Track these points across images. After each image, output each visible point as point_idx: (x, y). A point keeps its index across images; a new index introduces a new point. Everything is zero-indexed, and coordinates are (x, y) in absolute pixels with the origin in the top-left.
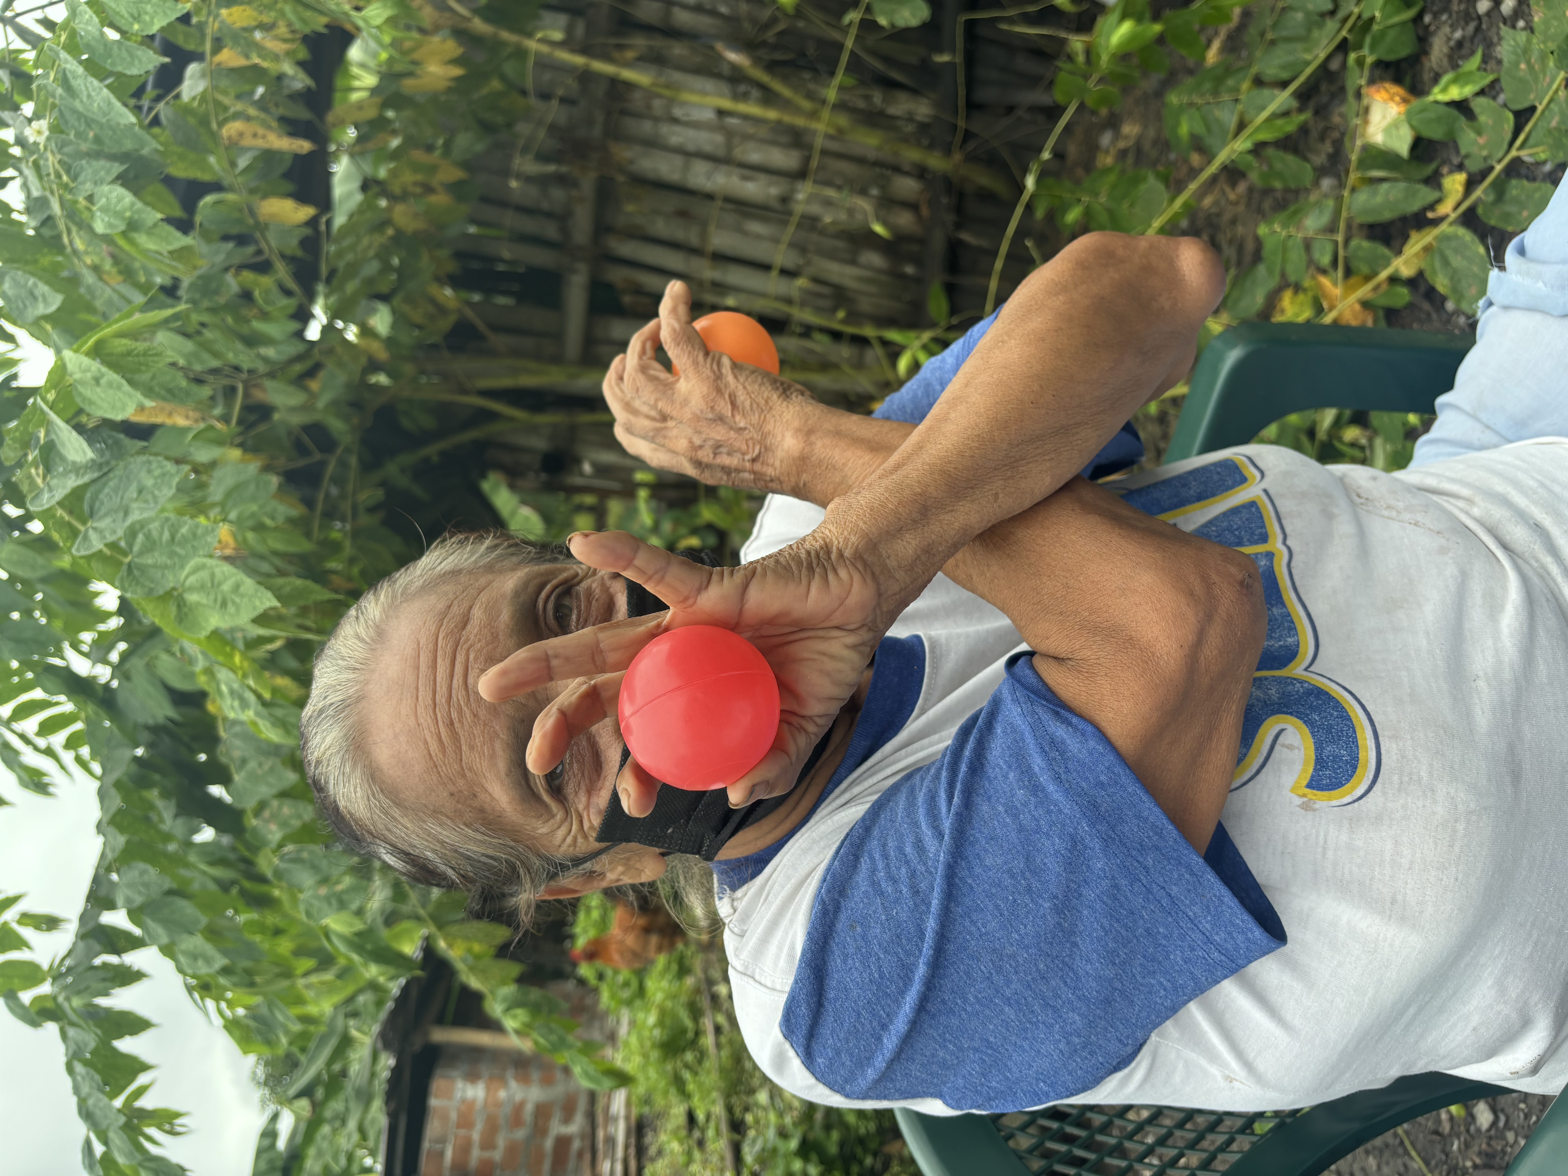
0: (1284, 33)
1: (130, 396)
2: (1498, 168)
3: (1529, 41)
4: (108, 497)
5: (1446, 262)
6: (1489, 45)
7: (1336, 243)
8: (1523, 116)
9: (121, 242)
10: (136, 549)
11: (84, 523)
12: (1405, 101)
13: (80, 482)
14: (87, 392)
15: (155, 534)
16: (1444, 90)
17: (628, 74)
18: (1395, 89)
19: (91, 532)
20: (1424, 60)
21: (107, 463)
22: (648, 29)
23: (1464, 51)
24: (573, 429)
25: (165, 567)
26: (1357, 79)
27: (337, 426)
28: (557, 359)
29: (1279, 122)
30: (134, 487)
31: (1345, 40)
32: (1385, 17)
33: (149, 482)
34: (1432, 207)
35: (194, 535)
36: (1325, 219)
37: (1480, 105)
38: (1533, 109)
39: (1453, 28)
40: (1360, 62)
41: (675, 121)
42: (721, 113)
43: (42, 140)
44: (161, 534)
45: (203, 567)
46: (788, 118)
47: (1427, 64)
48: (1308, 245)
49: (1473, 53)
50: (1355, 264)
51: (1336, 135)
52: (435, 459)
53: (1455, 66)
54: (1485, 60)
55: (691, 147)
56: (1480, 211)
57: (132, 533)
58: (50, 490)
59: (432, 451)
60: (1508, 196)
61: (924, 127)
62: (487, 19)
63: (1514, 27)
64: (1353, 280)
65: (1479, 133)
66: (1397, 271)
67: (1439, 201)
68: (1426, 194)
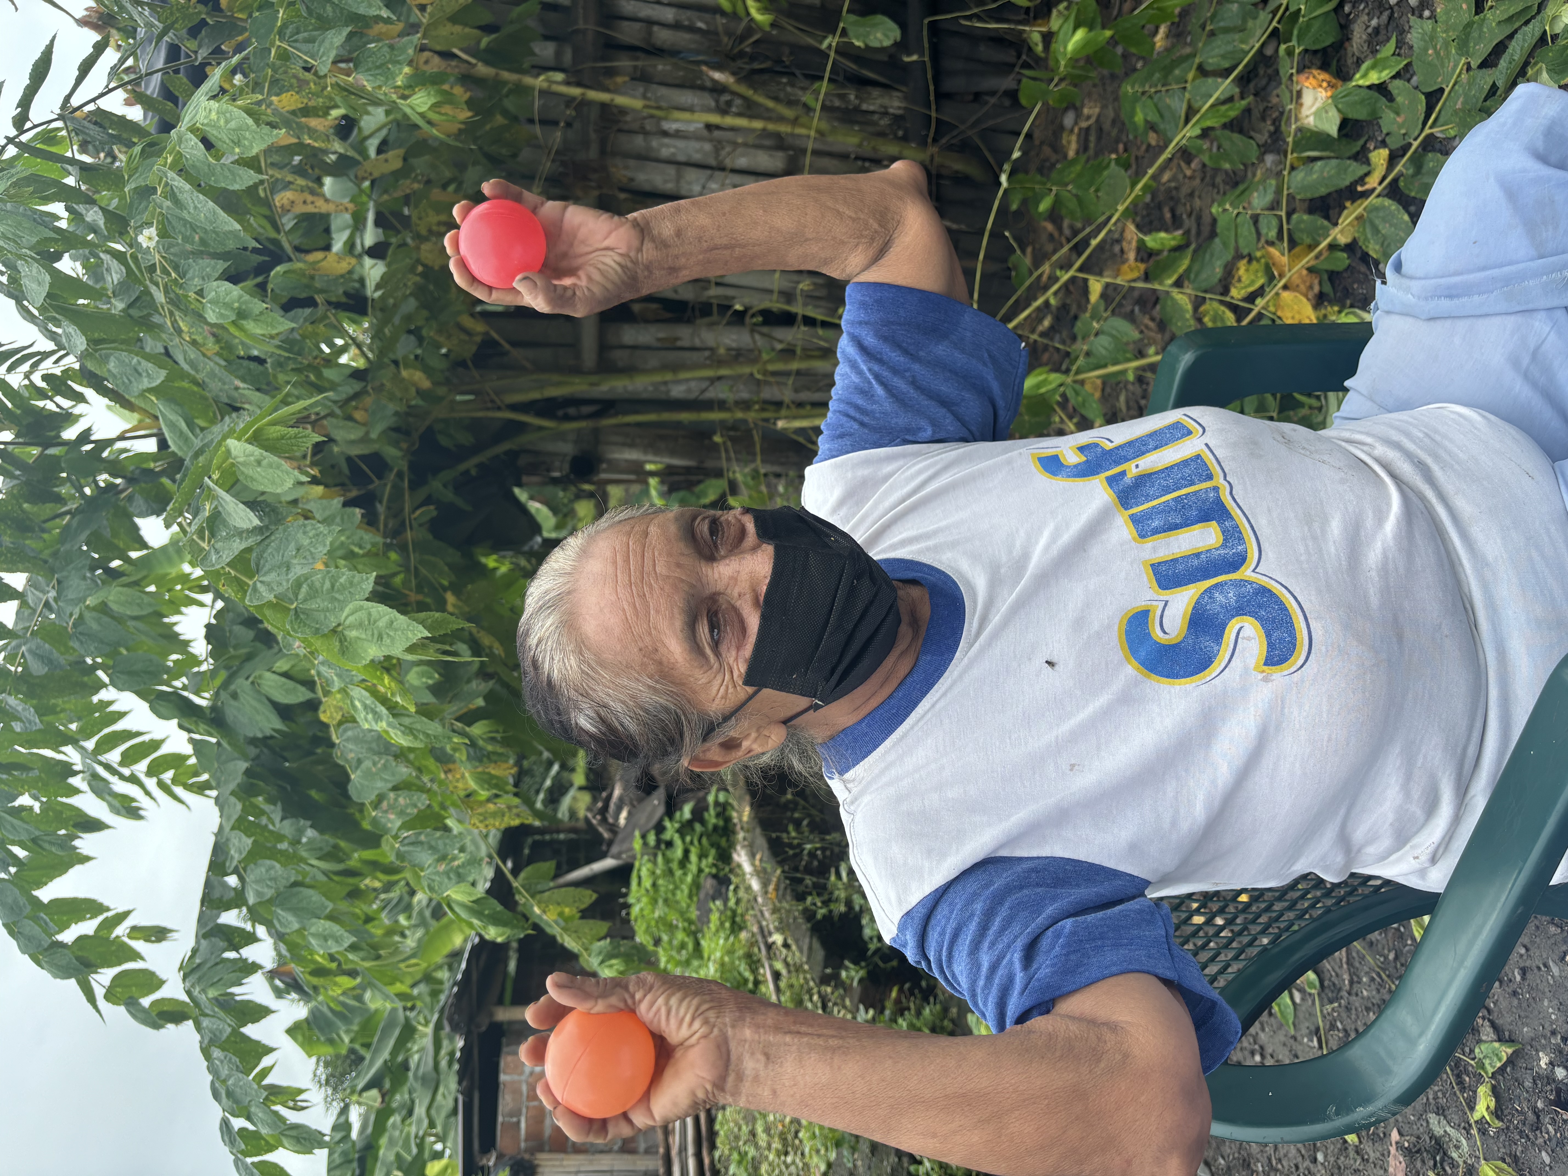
0: (1222, 24)
1: (287, 473)
2: (1415, 144)
3: (1434, 30)
4: (272, 557)
5: (1376, 231)
6: (1402, 32)
7: (1280, 218)
8: (1433, 97)
9: (232, 330)
10: (301, 597)
11: (251, 578)
12: (1331, 86)
13: (244, 546)
14: (249, 471)
15: (318, 585)
16: (1364, 76)
17: (621, 100)
18: (1323, 76)
19: (259, 585)
20: (1347, 44)
21: (267, 527)
22: (632, 49)
23: (1381, 37)
24: (596, 431)
25: (328, 610)
26: (1287, 68)
27: (391, 453)
28: (577, 370)
29: (1223, 108)
30: (292, 546)
31: (1276, 29)
32: (1310, 10)
33: (306, 542)
34: (1362, 180)
35: (351, 583)
36: (1269, 197)
37: (1396, 87)
38: (1442, 90)
39: (1370, 16)
40: (1290, 53)
41: (665, 134)
42: (709, 127)
43: (152, 244)
44: (323, 584)
45: (361, 608)
46: (771, 127)
47: (1350, 51)
48: (1255, 219)
49: (1388, 40)
50: (1297, 236)
51: (1275, 115)
52: (473, 472)
53: (1374, 52)
54: (1400, 44)
55: (681, 158)
56: (1401, 184)
57: (298, 584)
58: (217, 552)
59: (470, 464)
60: (1424, 170)
61: (898, 119)
62: (487, 63)
63: (1421, 16)
64: (1297, 250)
65: (1398, 113)
66: (1335, 239)
67: (1367, 174)
68: (1356, 169)
